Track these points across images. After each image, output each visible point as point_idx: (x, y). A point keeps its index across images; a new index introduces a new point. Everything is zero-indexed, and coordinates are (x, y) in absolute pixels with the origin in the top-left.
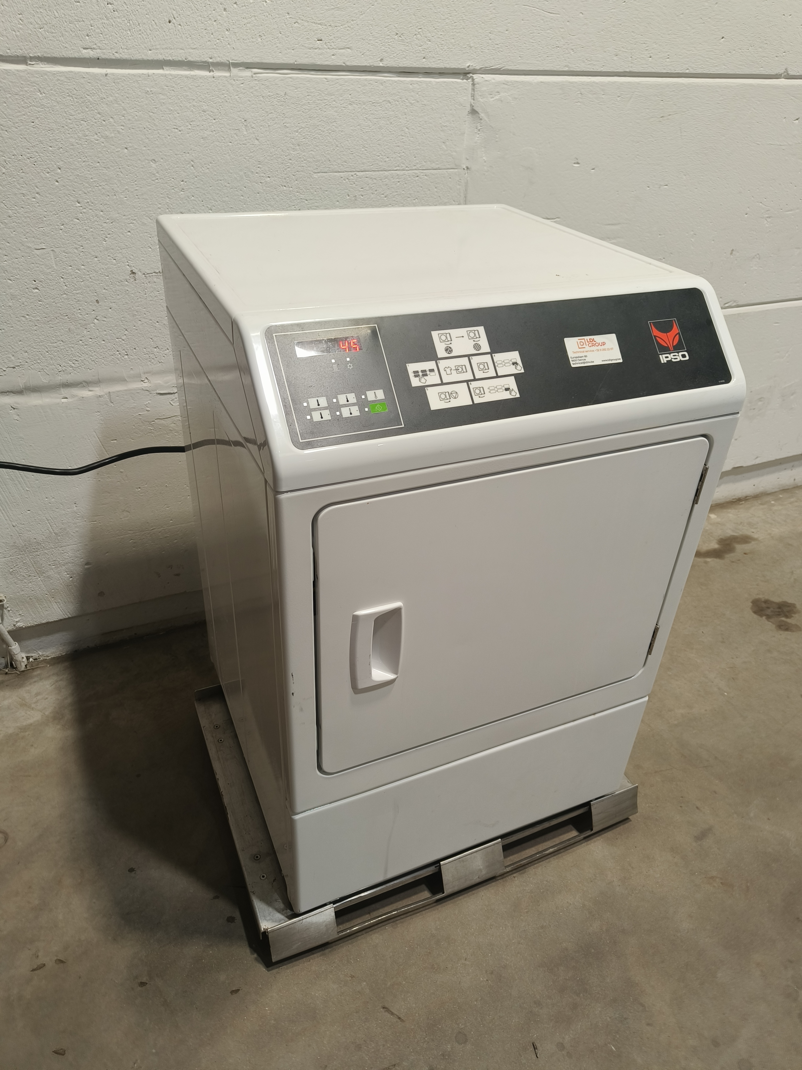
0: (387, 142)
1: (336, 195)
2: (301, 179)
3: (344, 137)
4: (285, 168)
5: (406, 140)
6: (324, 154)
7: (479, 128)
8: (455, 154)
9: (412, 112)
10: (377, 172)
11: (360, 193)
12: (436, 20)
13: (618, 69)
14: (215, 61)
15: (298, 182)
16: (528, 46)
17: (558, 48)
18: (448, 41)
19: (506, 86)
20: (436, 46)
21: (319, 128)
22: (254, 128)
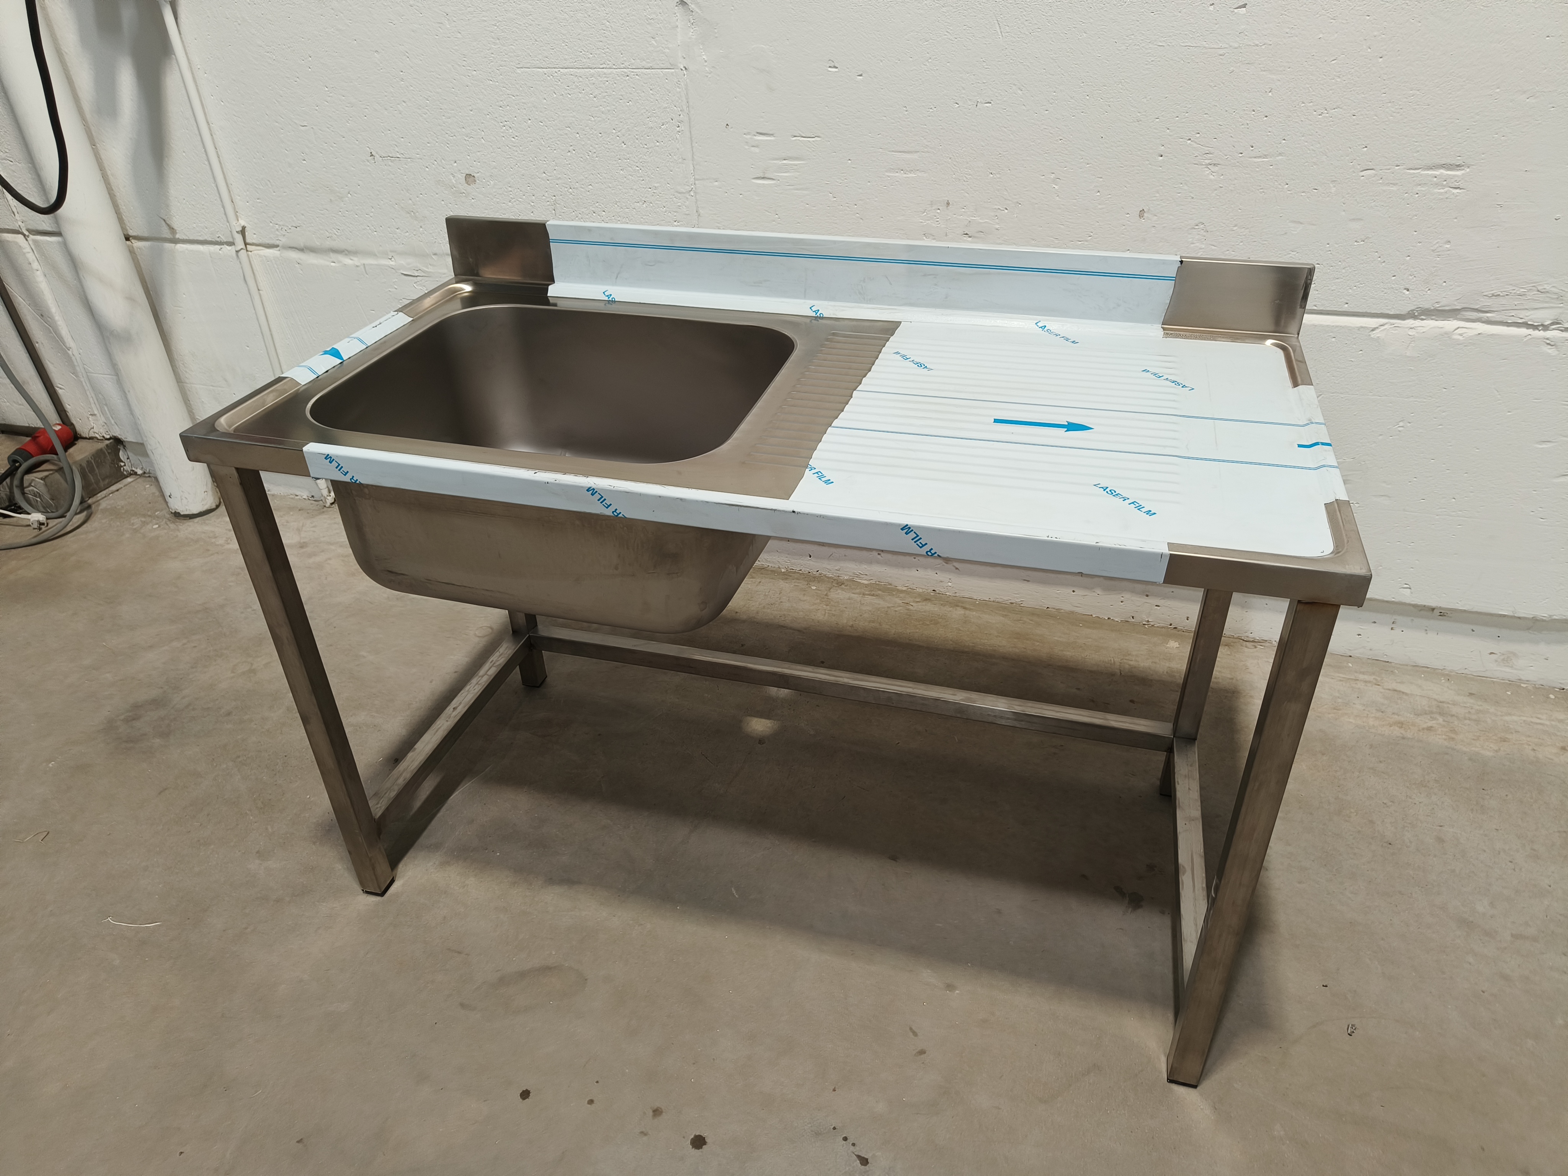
0: (588, 37)
1: (542, 92)
2: (505, 74)
3: (542, 31)
4: (489, 62)
5: (609, 35)
6: (524, 48)
7: (692, 22)
8: (668, 51)
10: (583, 70)
11: (566, 92)
15: (503, 78)
21: (515, 22)
22: (455, 22)
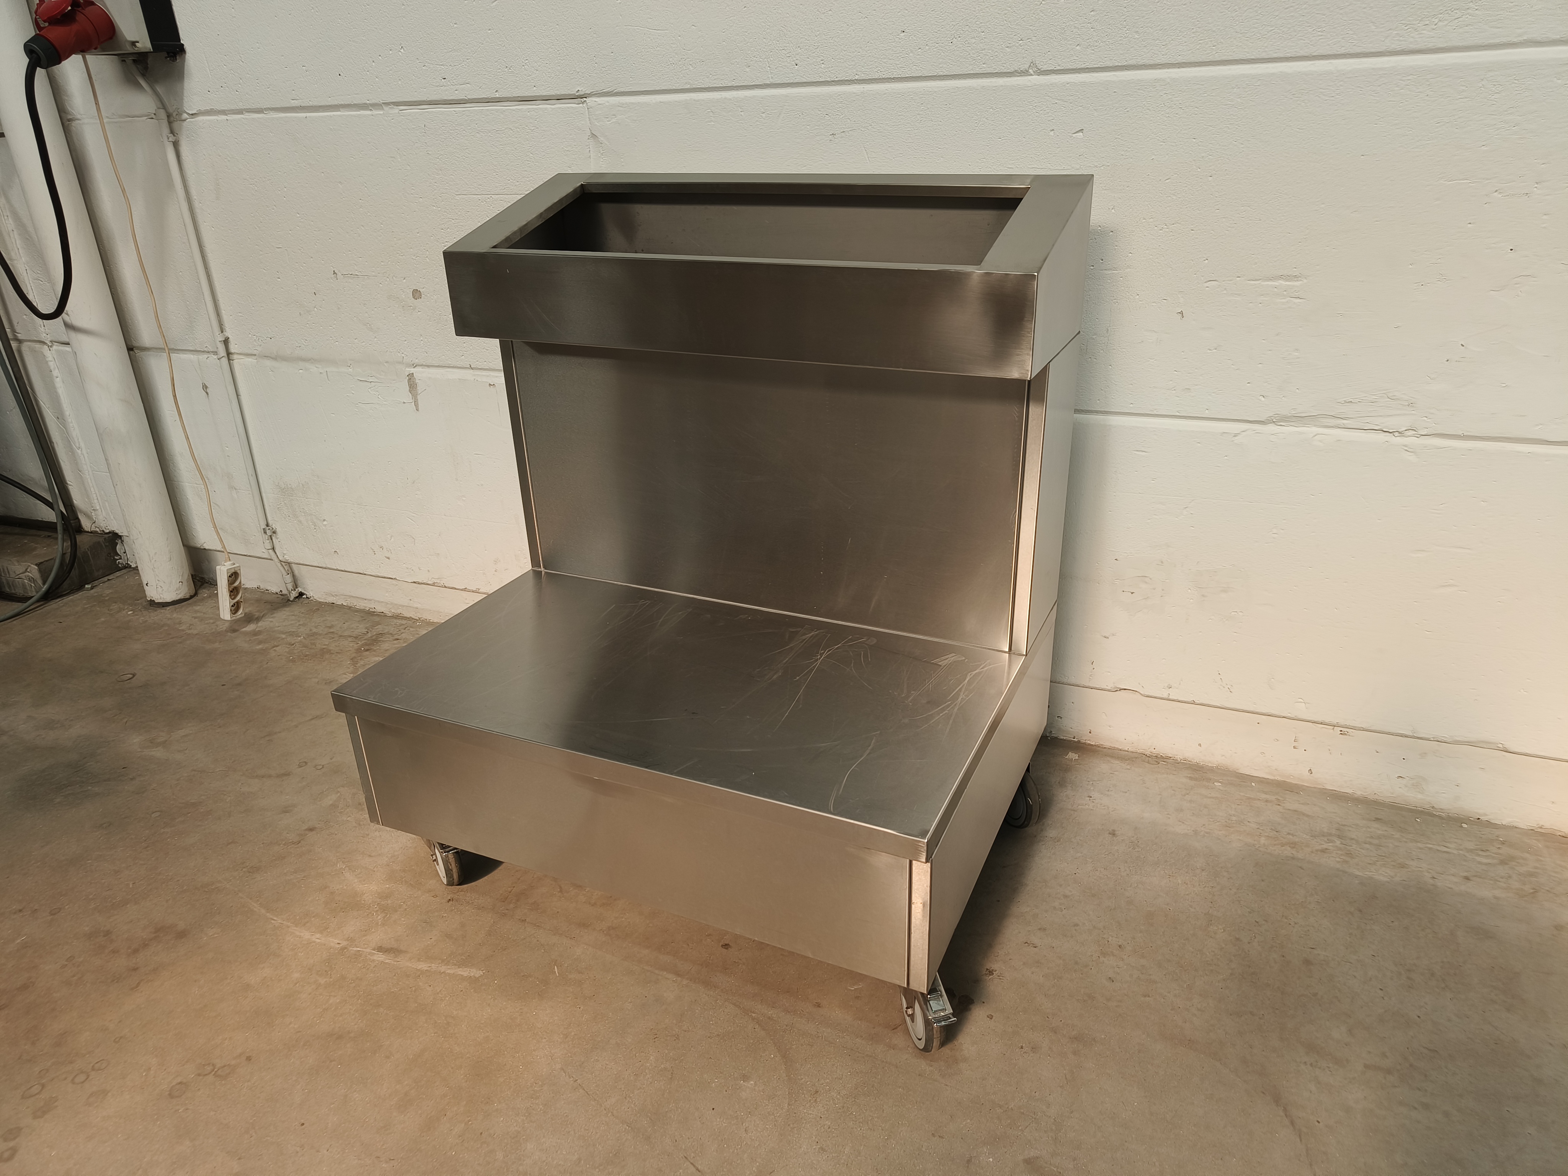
9: (533, 138)
10: (511, 196)
12: (540, 50)
13: (753, 81)
14: (371, 103)
15: (445, 204)
16: (637, 66)
17: (674, 65)
18: (554, 69)
19: (621, 109)
20: (544, 74)
